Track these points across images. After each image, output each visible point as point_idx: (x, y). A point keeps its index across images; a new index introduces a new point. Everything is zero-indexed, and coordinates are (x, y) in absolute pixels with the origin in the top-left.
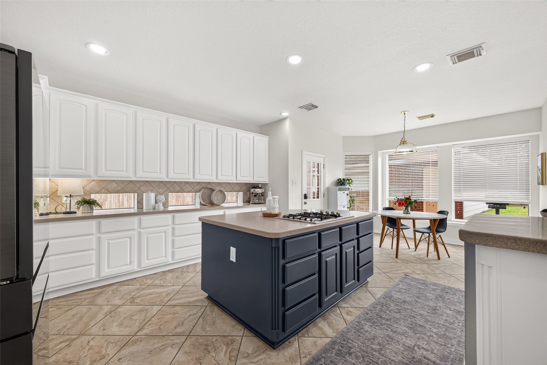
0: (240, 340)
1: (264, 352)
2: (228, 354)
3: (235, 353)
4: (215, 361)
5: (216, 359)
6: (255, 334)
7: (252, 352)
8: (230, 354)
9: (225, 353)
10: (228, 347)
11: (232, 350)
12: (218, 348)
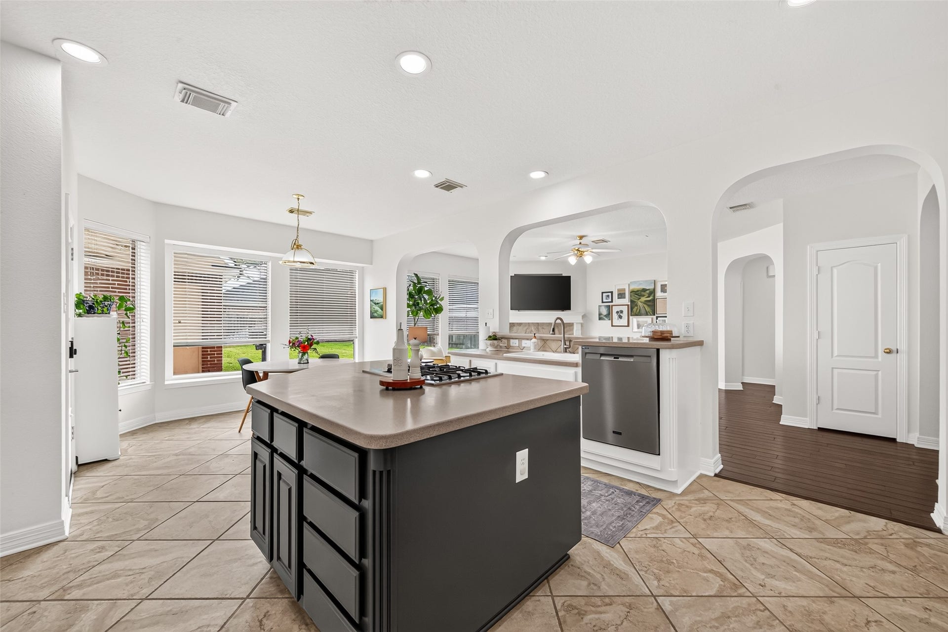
0: (563, 598)
1: (579, 568)
2: (599, 609)
3: (598, 601)
4: (624, 623)
5: (619, 623)
6: (545, 580)
7: (584, 580)
8: (599, 606)
9: (601, 613)
10: (586, 612)
11: (591, 605)
12: (594, 626)
